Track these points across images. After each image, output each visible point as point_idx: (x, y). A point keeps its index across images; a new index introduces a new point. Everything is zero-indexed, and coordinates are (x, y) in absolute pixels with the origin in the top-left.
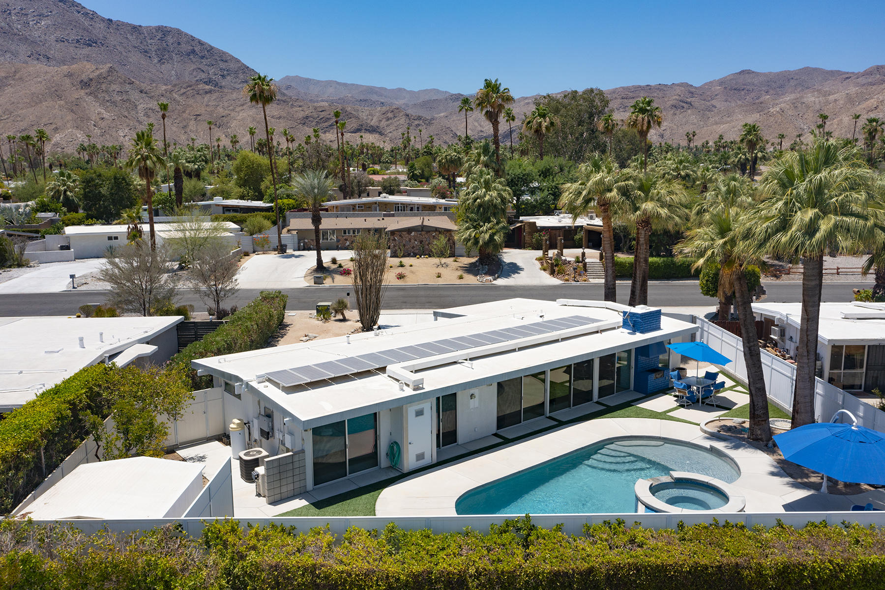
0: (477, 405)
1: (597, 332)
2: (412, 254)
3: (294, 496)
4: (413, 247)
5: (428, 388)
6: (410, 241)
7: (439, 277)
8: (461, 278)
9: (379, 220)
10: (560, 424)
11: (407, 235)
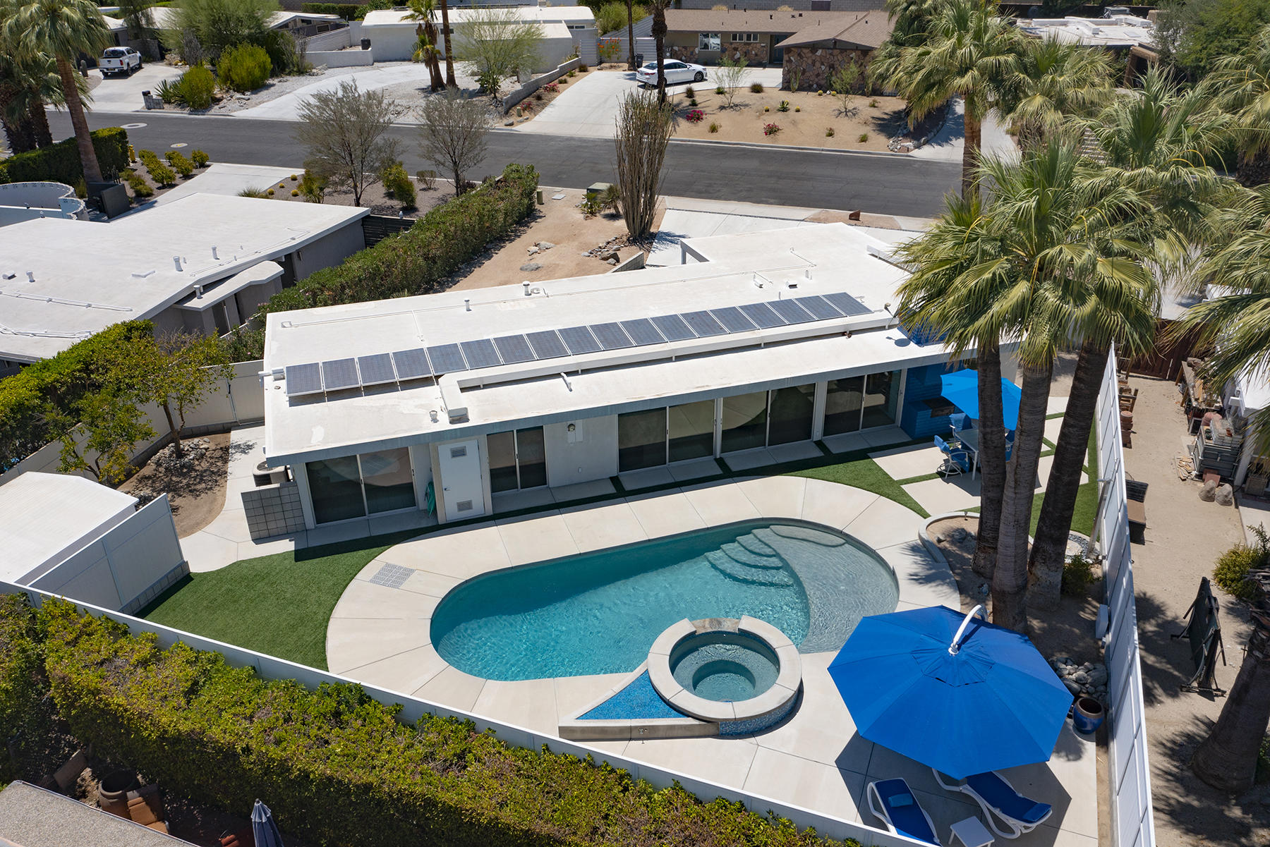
0: (580, 438)
1: (843, 334)
2: (815, 86)
3: (288, 533)
4: (818, 75)
5: (474, 421)
6: (814, 63)
7: (830, 135)
8: (864, 139)
9: (793, 16)
10: (727, 474)
11: (810, 55)
